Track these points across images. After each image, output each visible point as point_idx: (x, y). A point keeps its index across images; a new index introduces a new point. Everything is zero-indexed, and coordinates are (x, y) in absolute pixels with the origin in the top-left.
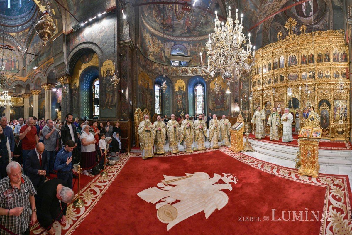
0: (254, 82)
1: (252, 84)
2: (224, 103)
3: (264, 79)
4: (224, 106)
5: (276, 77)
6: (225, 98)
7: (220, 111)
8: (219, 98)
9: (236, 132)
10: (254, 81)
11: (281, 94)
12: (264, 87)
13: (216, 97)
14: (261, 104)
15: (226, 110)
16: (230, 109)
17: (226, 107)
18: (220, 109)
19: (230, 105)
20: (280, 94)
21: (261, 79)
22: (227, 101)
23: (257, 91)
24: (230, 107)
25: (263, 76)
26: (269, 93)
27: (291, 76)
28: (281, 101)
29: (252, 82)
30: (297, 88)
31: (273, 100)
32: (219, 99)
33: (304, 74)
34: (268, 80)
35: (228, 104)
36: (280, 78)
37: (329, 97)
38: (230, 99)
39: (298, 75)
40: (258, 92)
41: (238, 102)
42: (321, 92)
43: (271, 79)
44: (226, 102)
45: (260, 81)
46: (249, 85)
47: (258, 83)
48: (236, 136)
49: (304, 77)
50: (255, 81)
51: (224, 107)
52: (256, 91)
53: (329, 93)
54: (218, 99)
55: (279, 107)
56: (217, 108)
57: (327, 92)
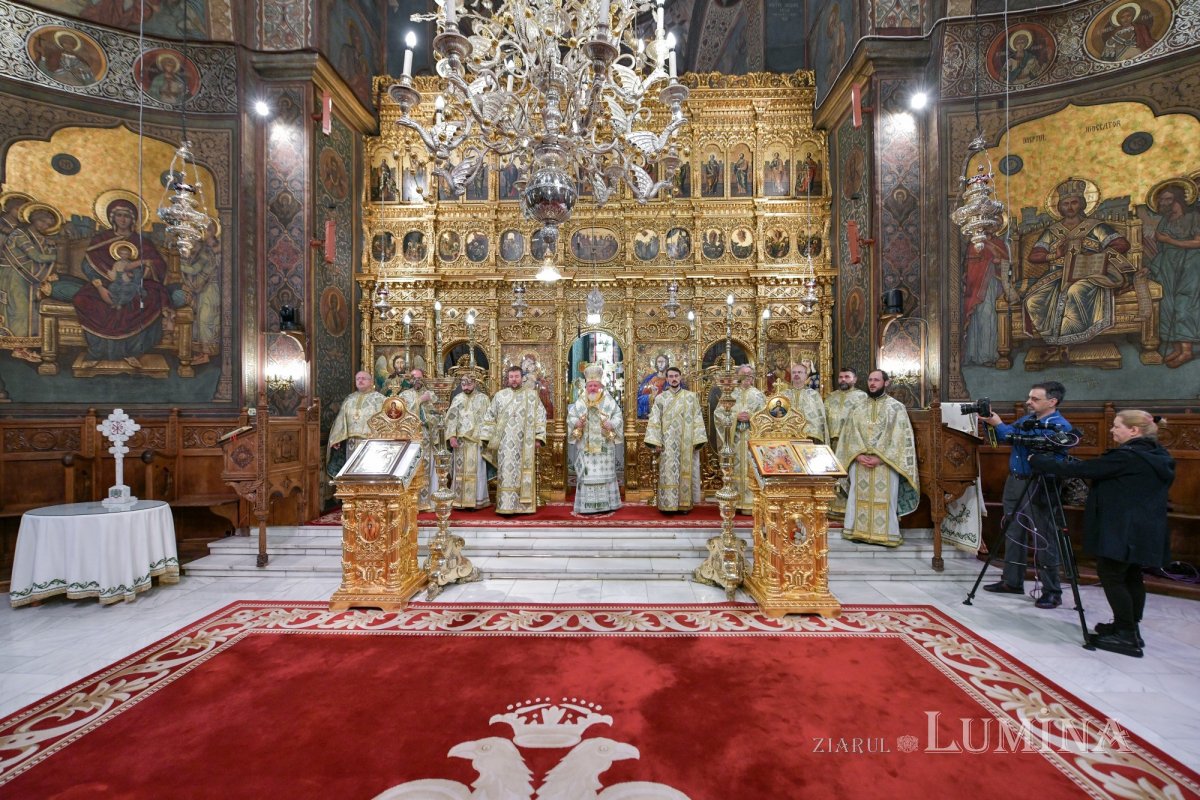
0: (376, 238)
1: (367, 247)
2: (170, 326)
3: (446, 236)
4: (166, 344)
5: (511, 236)
6: (178, 295)
7: (124, 375)
8: (107, 283)
9: (397, 493)
10: (379, 231)
11: (537, 314)
12: (442, 270)
13: (78, 272)
14: (430, 351)
15: (187, 372)
16: (226, 369)
17: (183, 353)
18: (119, 359)
19: (227, 342)
20: (533, 312)
21: (430, 232)
22: (195, 313)
23: (405, 285)
24: (226, 354)
25: (441, 218)
26: (473, 304)
27: (585, 239)
28: (534, 345)
29: (369, 237)
30: (614, 294)
31: (499, 336)
32: (116, 293)
33: (646, 240)
34: (469, 241)
35: (207, 335)
36: (532, 243)
37: (749, 332)
38: (228, 301)
39: (618, 240)
40: (405, 293)
41: (299, 326)
42: (714, 312)
43: (481, 241)
44: (193, 322)
45: (420, 240)
46: (351, 248)
47: (405, 247)
48: (391, 516)
49: (644, 250)
50: (389, 235)
51: (172, 357)
52: (394, 284)
53: (747, 316)
54: (104, 292)
55: (527, 372)
56: (103, 358)
57: (739, 313)
